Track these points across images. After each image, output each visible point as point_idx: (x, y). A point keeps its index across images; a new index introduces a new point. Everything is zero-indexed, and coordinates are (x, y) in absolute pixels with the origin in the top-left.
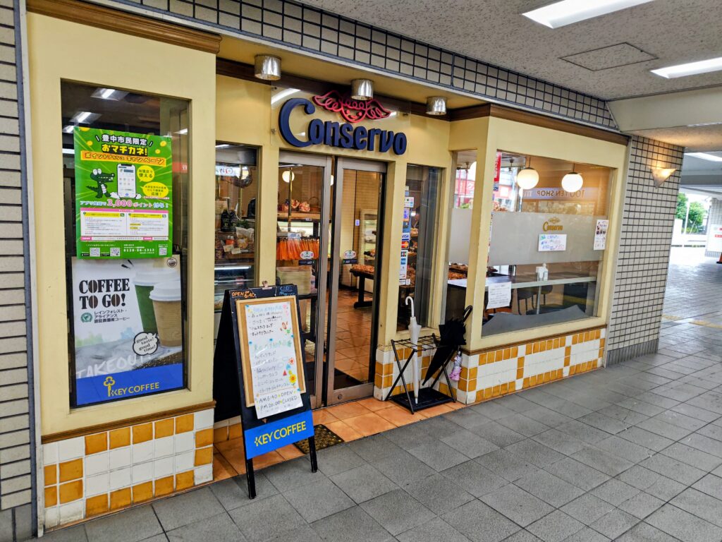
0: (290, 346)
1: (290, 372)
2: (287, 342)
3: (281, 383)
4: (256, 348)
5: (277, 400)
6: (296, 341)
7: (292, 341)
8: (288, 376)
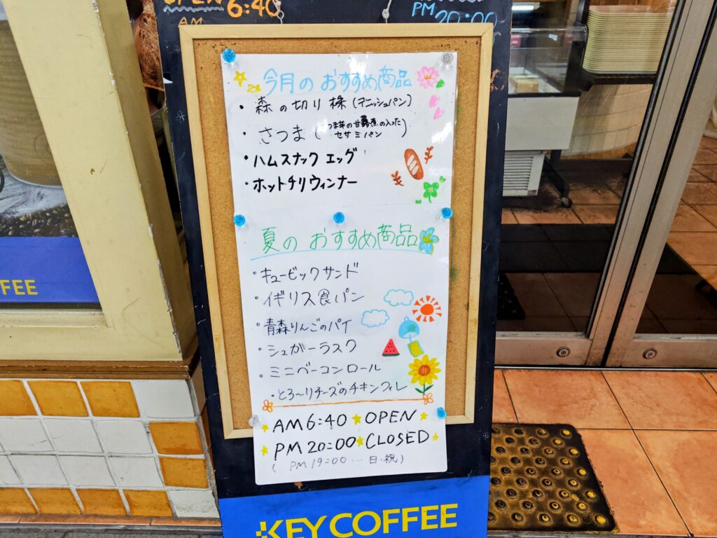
0: (430, 251)
1: (413, 347)
2: (417, 232)
3: (373, 378)
4: (268, 244)
5: (344, 433)
6: (462, 234)
7: (443, 230)
8: (405, 360)
